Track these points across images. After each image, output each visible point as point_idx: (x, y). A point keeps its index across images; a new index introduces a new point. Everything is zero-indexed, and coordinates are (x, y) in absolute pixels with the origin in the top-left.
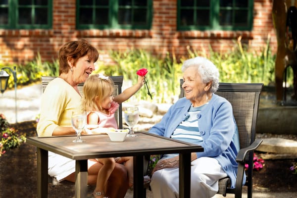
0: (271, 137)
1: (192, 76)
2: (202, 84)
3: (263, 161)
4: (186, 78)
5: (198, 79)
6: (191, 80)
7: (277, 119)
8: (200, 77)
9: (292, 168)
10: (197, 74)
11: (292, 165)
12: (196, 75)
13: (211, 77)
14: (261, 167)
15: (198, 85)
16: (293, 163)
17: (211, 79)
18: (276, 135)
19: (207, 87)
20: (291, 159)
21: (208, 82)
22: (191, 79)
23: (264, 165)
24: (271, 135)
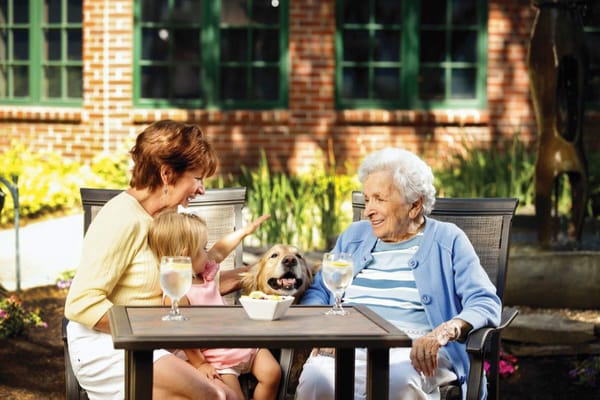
0: (529, 313)
1: (383, 193)
2: (403, 205)
3: (514, 360)
4: (369, 195)
5: (395, 196)
6: (380, 200)
7: (540, 278)
8: (399, 191)
9: (573, 373)
10: (392, 187)
11: (573, 368)
12: (390, 189)
13: (420, 189)
14: (512, 371)
15: (396, 210)
16: (576, 363)
17: (421, 194)
18: (539, 310)
19: (413, 211)
20: (571, 356)
21: (416, 200)
22: (381, 197)
23: (517, 367)
24: (528, 309)
